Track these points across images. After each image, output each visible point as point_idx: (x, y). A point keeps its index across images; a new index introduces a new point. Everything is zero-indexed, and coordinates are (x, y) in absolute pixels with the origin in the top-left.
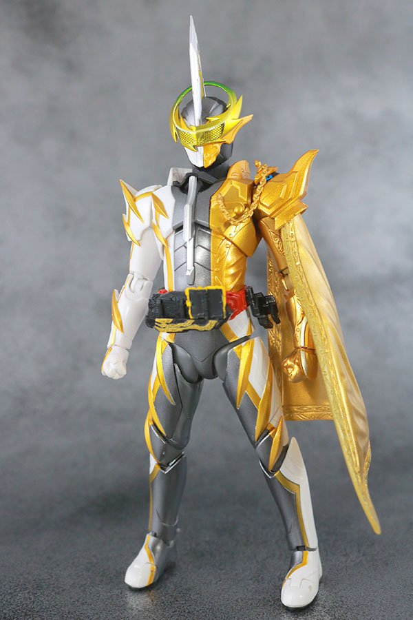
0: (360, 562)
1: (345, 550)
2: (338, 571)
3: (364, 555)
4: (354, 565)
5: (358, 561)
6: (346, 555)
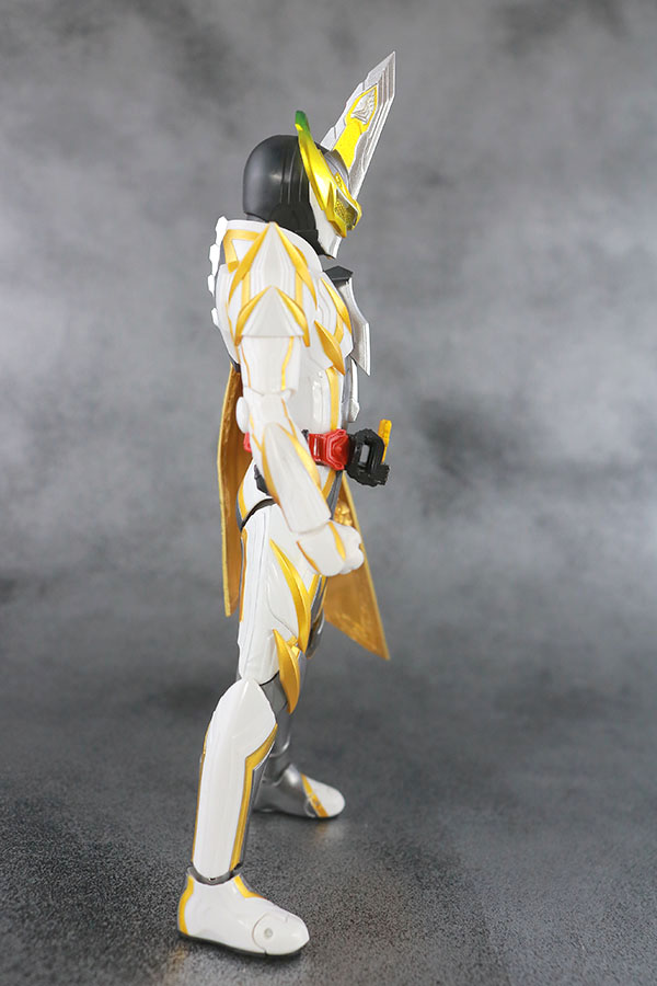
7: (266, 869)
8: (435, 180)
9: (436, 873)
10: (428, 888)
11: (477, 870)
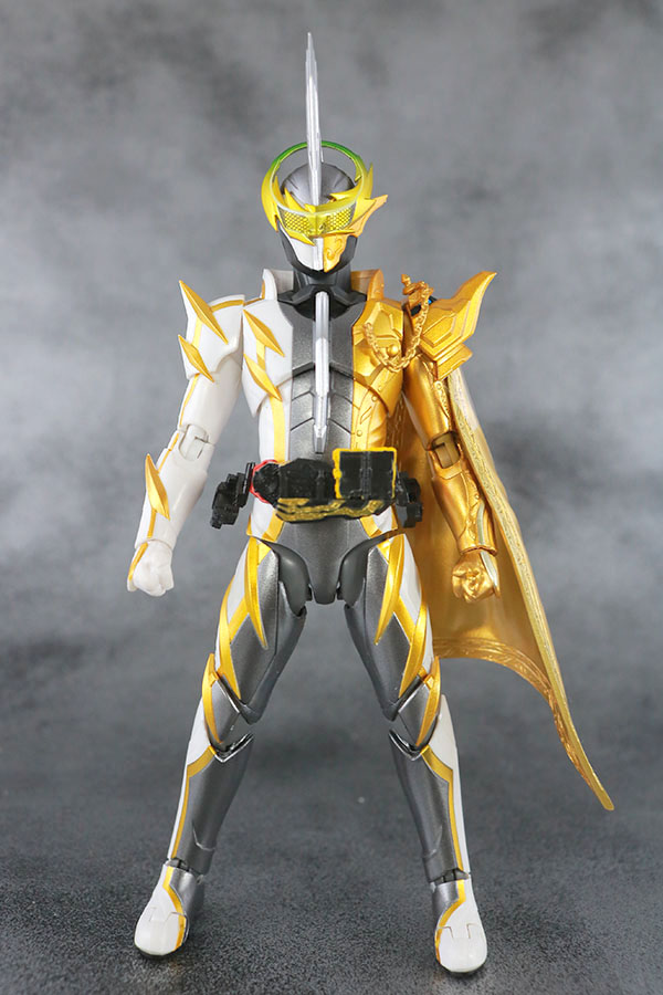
0: (615, 870)
1: (594, 851)
2: (581, 880)
3: (621, 861)
4: (606, 874)
5: (611, 868)
6: (595, 858)
7: (374, 941)
8: (479, 195)
9: (560, 943)
10: (555, 960)
11: (605, 935)
